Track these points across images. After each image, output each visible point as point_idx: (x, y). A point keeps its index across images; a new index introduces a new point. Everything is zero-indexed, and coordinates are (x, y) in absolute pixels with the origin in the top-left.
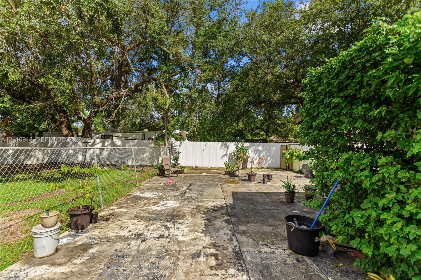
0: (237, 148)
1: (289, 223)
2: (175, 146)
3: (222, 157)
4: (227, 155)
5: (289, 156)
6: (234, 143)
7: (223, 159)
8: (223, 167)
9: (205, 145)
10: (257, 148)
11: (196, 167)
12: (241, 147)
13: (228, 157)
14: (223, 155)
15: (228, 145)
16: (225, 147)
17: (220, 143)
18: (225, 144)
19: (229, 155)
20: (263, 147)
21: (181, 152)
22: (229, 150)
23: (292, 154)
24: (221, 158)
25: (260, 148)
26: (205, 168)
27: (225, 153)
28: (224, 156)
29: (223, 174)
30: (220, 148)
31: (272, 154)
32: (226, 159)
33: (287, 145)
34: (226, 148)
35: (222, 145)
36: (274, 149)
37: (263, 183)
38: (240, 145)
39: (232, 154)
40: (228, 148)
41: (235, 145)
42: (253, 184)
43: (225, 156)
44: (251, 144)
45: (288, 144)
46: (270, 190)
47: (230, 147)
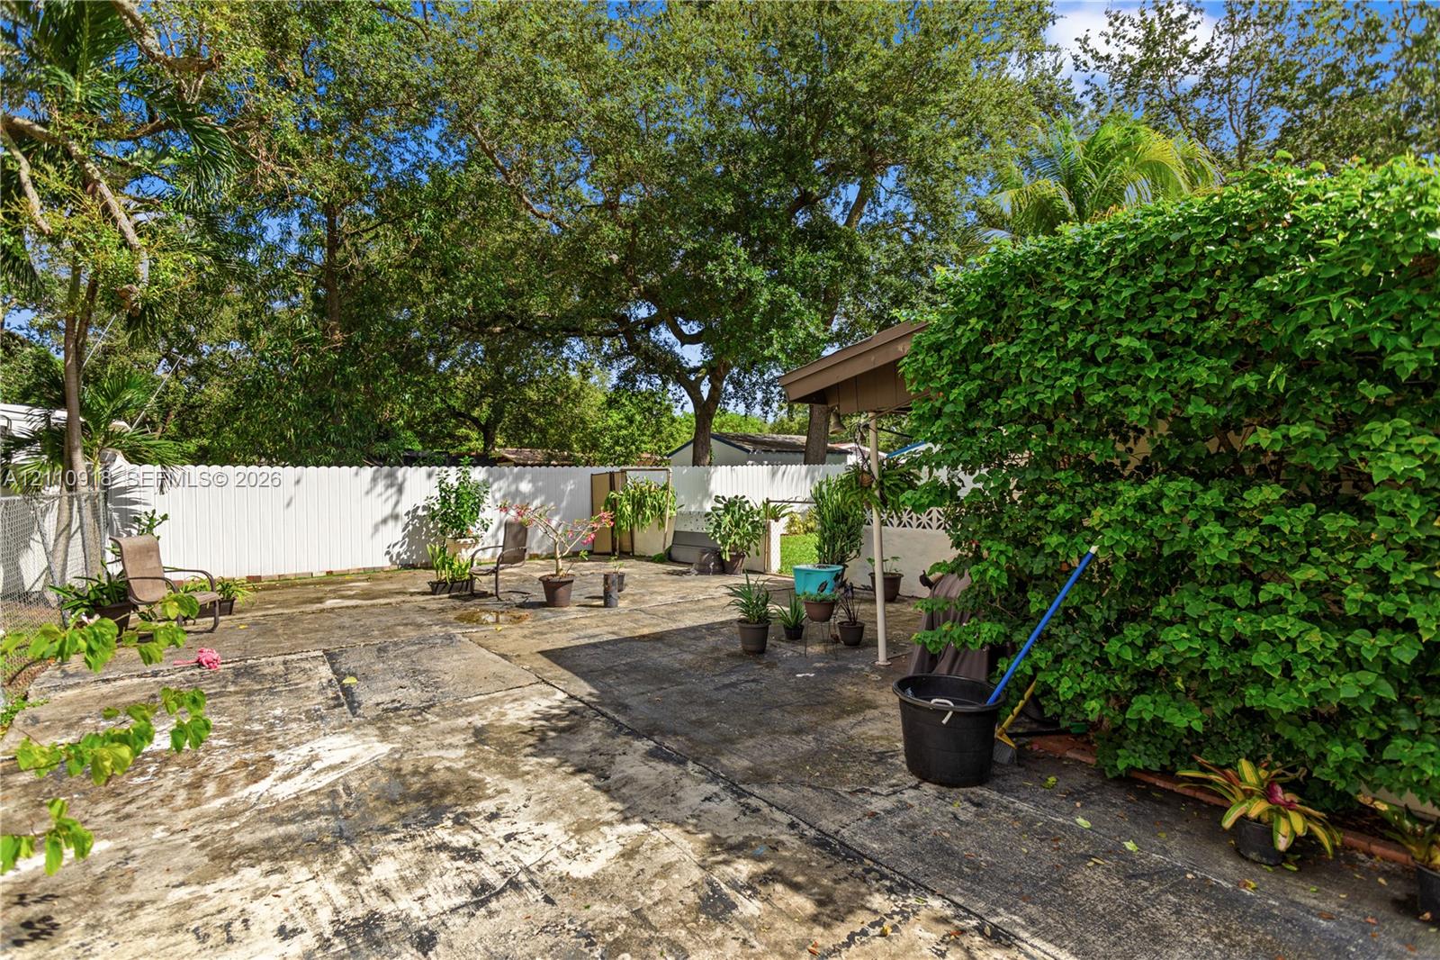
0: (442, 490)
1: (933, 701)
2: (124, 490)
3: (376, 528)
4: (396, 517)
5: (629, 508)
6: (425, 470)
7: (379, 535)
8: (382, 569)
9: (298, 482)
10: (513, 488)
11: (251, 579)
12: (456, 484)
13: (400, 525)
14: (379, 519)
15: (400, 479)
16: (391, 485)
17: (368, 472)
18: (391, 476)
19: (406, 519)
20: (533, 481)
21: (165, 517)
22: (405, 497)
23: (639, 502)
24: (370, 530)
25: (525, 487)
26: (297, 577)
27: (387, 510)
28: (385, 521)
29: (424, 593)
30: (367, 493)
31: (564, 504)
32: (395, 533)
33: (612, 474)
34: (394, 490)
35: (374, 480)
36: (570, 486)
37: (606, 605)
38: (452, 475)
39: (420, 513)
40: (400, 490)
41: (430, 476)
42: (572, 612)
43: (391, 523)
44: (490, 474)
45: (616, 469)
46: (650, 625)
47: (407, 485)
